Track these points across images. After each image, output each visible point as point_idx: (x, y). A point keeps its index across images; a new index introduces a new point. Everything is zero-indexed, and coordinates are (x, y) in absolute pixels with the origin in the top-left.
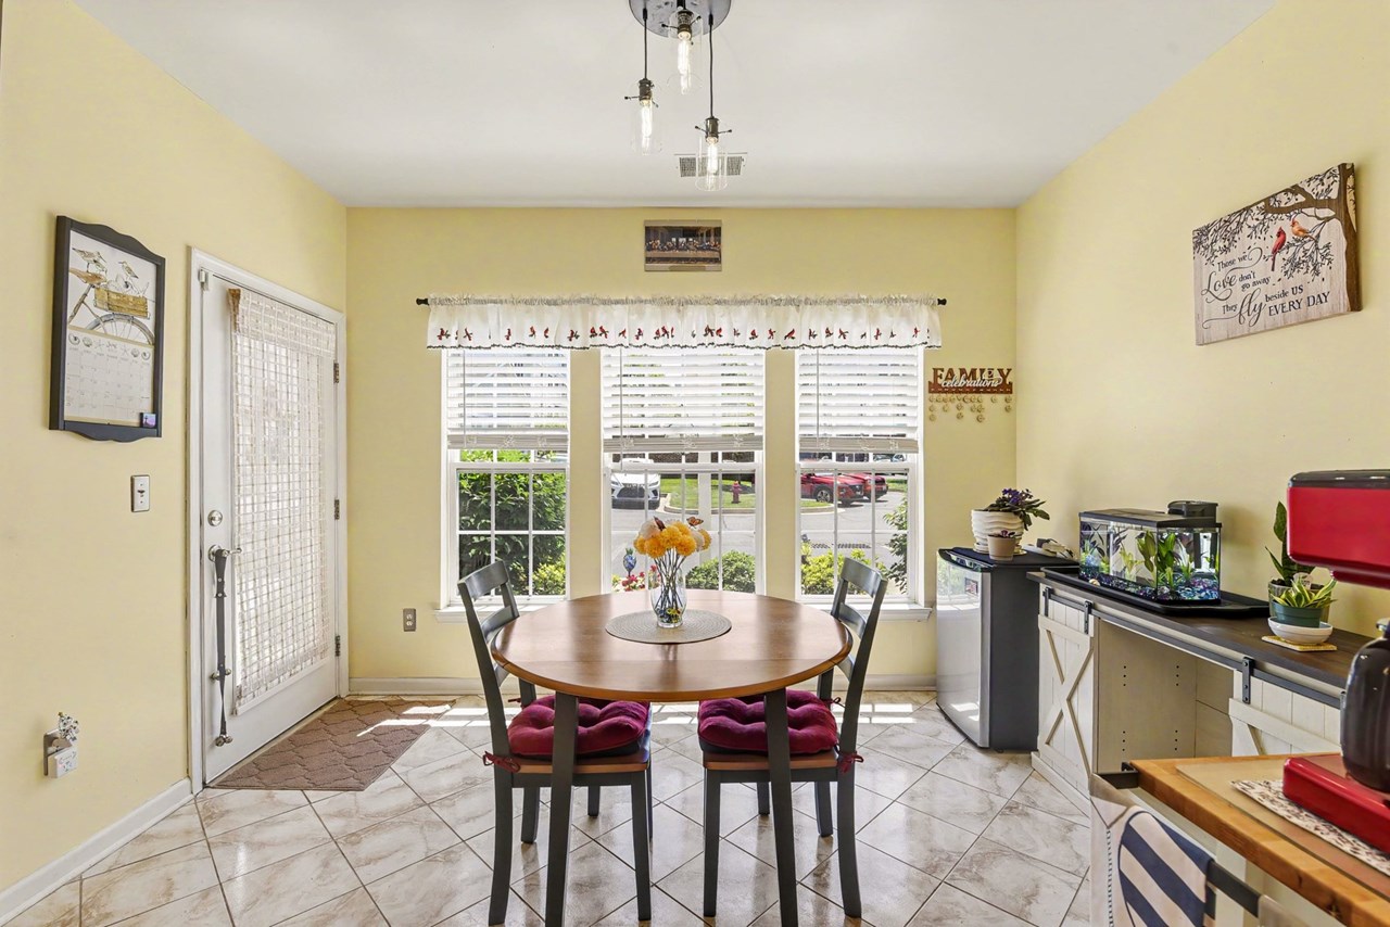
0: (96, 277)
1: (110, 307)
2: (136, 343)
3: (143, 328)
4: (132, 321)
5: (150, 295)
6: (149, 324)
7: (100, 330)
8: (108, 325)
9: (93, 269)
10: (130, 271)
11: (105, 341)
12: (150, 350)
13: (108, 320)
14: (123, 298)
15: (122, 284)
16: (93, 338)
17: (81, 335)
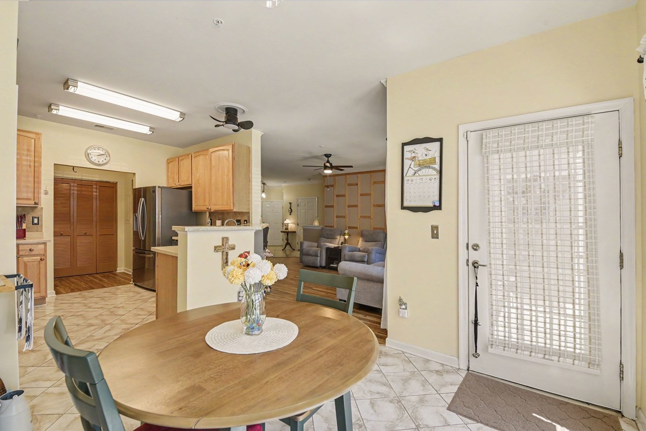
0: (415, 157)
1: (419, 165)
2: (431, 175)
3: (434, 169)
4: (429, 167)
5: (437, 155)
6: (437, 166)
7: (417, 174)
8: (419, 172)
9: (413, 155)
10: (427, 149)
11: (418, 178)
12: (438, 177)
13: (420, 170)
14: (425, 161)
15: (424, 155)
16: (414, 178)
17: (409, 178)
